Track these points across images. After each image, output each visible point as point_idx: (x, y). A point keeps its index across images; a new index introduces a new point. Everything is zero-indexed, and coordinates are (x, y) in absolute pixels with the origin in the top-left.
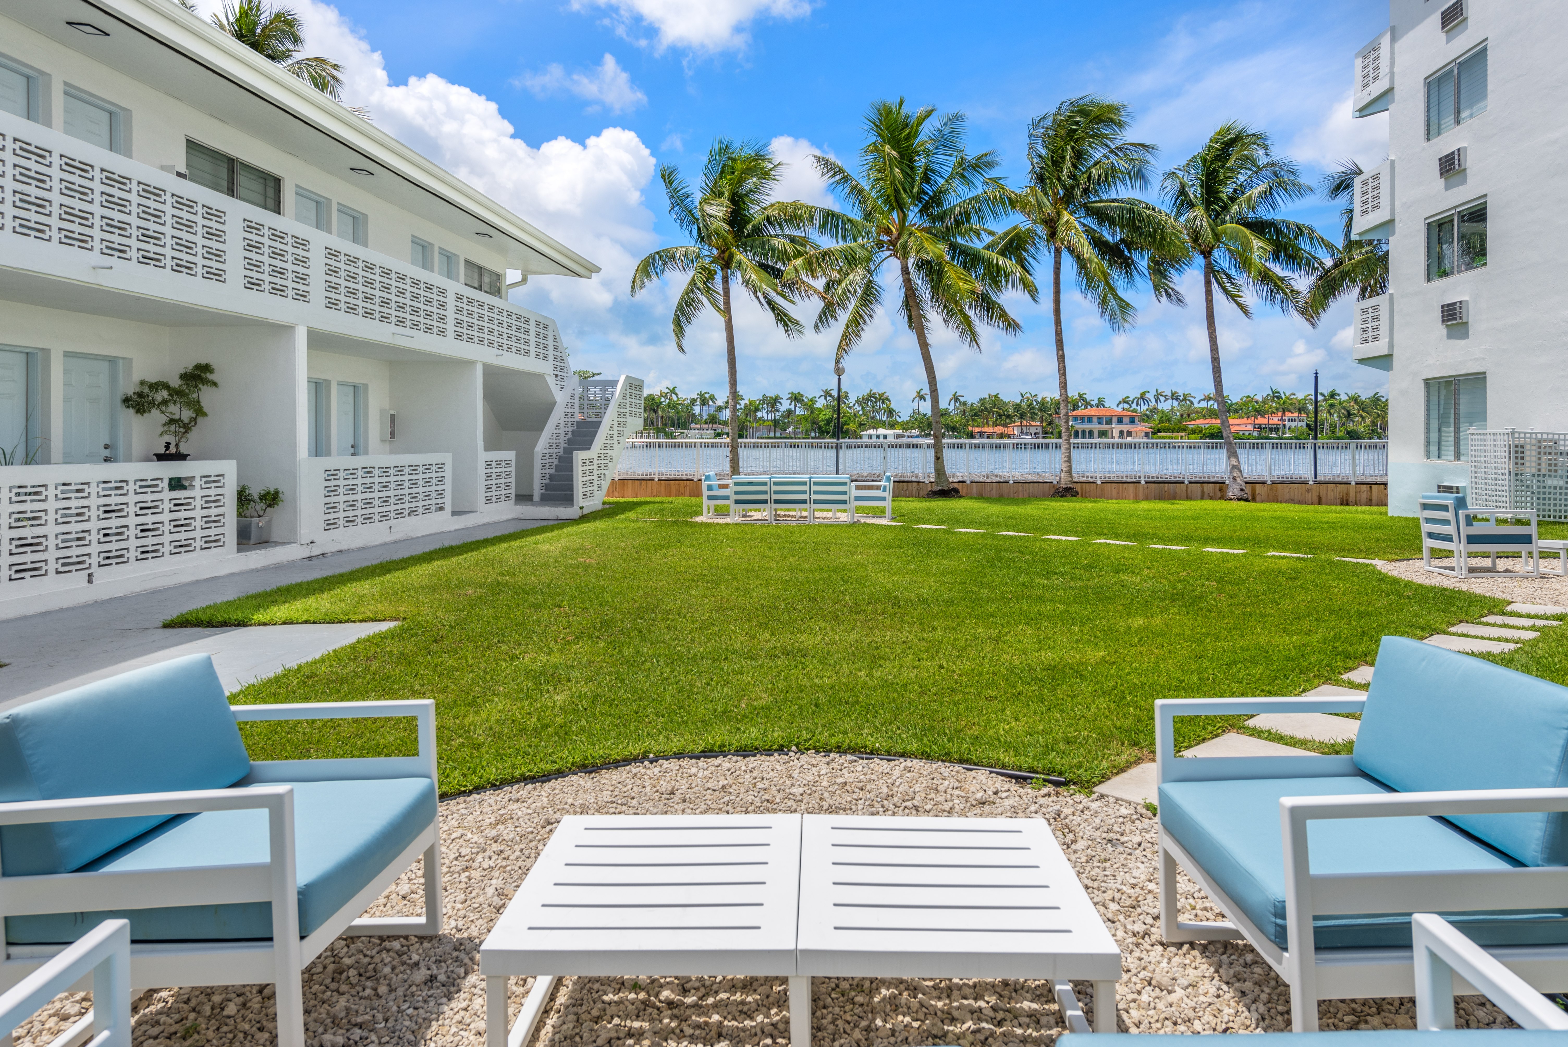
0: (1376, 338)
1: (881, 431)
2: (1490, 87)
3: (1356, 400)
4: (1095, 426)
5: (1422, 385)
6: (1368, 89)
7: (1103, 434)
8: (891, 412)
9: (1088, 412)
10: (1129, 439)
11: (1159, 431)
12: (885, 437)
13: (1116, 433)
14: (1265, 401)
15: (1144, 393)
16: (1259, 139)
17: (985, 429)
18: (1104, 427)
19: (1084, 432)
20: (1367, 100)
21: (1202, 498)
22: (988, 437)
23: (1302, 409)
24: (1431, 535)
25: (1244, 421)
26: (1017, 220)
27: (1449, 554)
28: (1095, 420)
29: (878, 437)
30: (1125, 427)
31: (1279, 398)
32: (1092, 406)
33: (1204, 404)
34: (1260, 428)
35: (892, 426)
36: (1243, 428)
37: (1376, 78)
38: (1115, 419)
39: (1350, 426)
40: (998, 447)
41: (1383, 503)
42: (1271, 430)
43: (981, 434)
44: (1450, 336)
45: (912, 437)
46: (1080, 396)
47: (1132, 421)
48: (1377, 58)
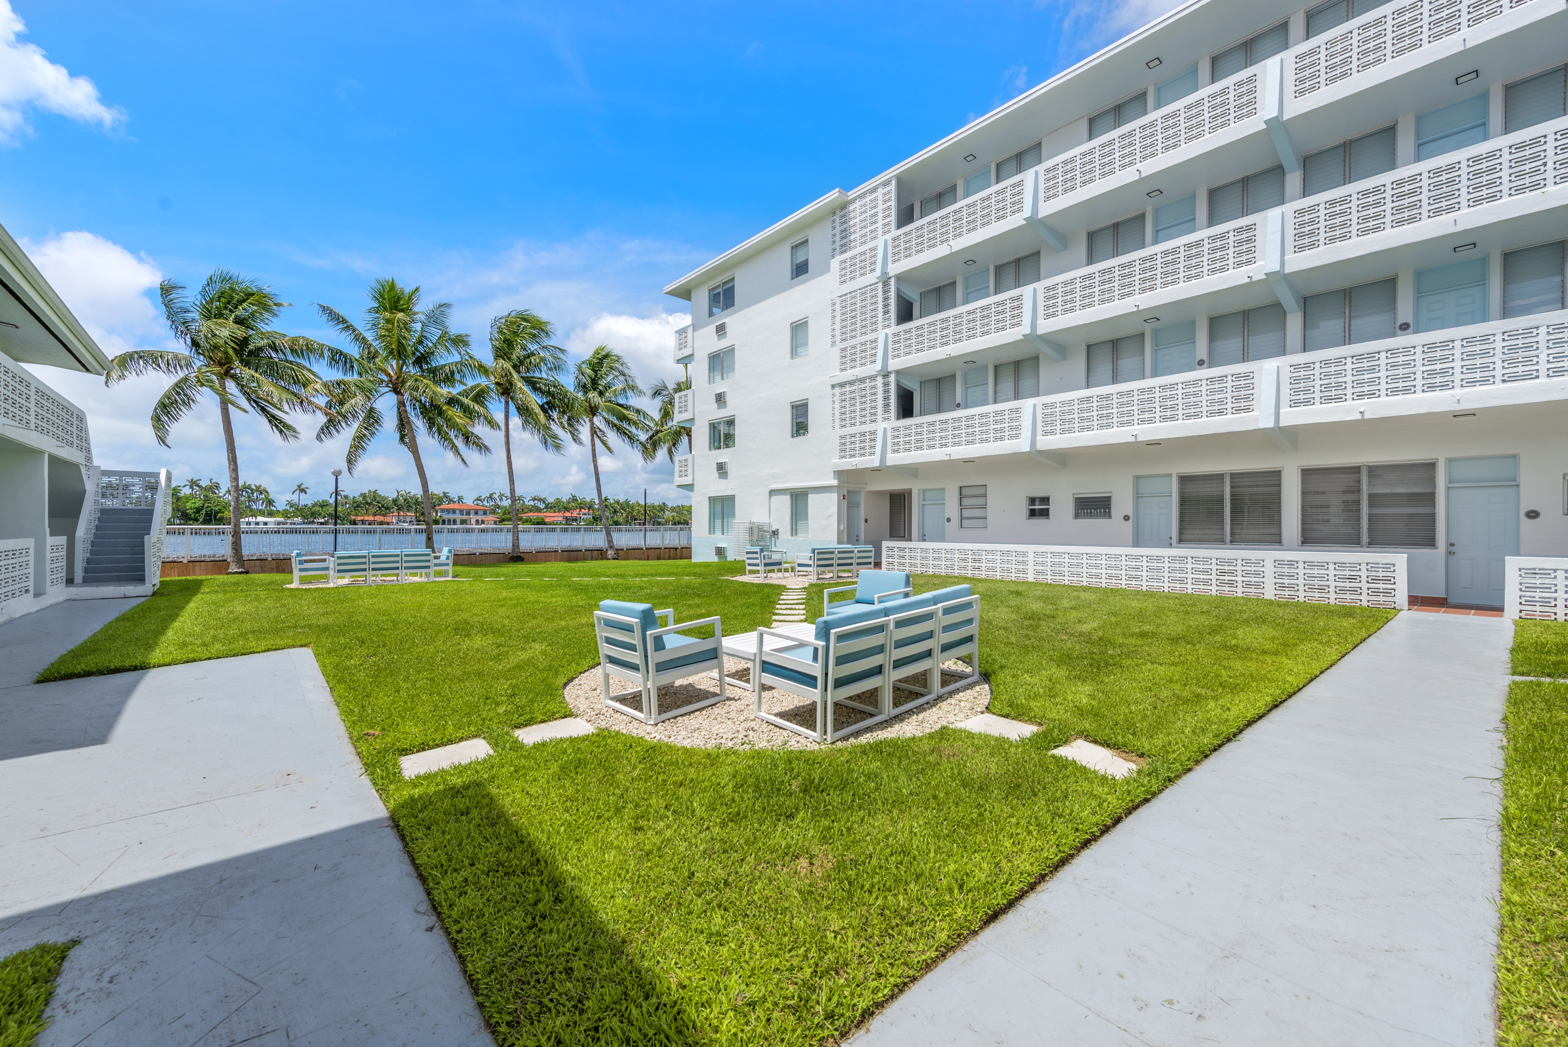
0: (686, 475)
1: (260, 519)
2: (736, 367)
3: (618, 502)
4: (458, 517)
5: (707, 500)
6: (682, 351)
7: (463, 522)
8: (270, 502)
9: (451, 506)
10: (483, 526)
11: (503, 520)
12: (266, 524)
13: (473, 521)
14: (568, 502)
15: (492, 494)
16: (618, 359)
17: (366, 518)
18: (465, 517)
19: (449, 520)
20: (681, 356)
21: (592, 560)
22: (370, 524)
23: (590, 507)
24: (749, 565)
25: (557, 514)
26: (482, 381)
27: (757, 572)
28: (458, 512)
29: (257, 524)
30: (480, 518)
31: (576, 500)
32: (454, 502)
33: (532, 503)
34: (566, 518)
35: (271, 514)
36: (556, 519)
37: (686, 347)
38: (472, 512)
39: (616, 519)
40: (369, 532)
41: (689, 557)
42: (573, 520)
43: (363, 522)
44: (720, 478)
45: (294, 524)
46: (444, 493)
47: (485, 513)
48: (686, 337)
